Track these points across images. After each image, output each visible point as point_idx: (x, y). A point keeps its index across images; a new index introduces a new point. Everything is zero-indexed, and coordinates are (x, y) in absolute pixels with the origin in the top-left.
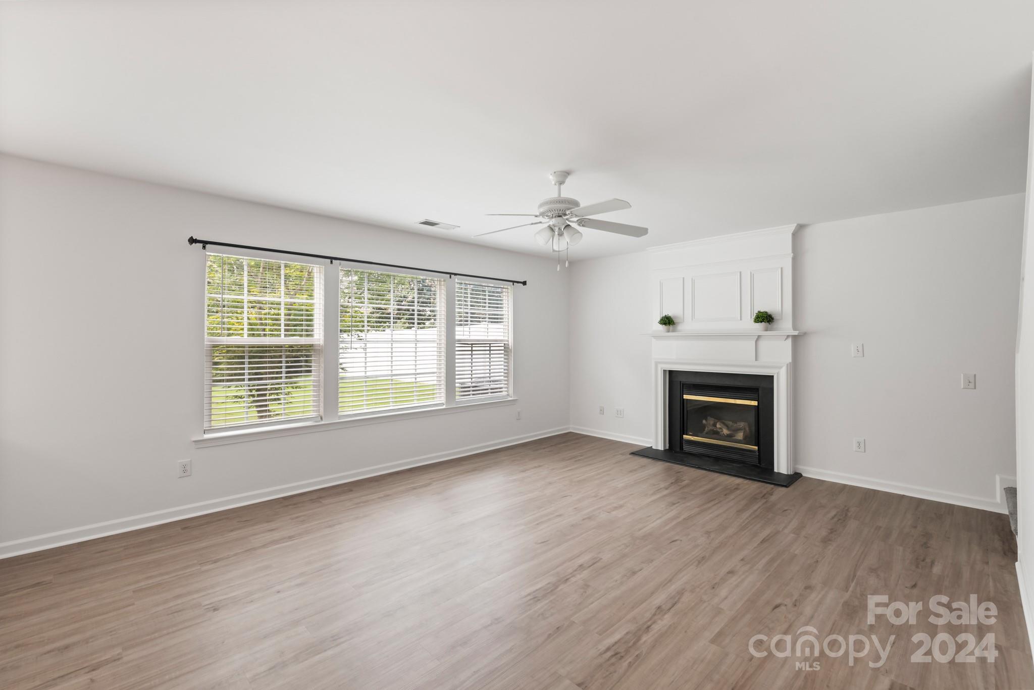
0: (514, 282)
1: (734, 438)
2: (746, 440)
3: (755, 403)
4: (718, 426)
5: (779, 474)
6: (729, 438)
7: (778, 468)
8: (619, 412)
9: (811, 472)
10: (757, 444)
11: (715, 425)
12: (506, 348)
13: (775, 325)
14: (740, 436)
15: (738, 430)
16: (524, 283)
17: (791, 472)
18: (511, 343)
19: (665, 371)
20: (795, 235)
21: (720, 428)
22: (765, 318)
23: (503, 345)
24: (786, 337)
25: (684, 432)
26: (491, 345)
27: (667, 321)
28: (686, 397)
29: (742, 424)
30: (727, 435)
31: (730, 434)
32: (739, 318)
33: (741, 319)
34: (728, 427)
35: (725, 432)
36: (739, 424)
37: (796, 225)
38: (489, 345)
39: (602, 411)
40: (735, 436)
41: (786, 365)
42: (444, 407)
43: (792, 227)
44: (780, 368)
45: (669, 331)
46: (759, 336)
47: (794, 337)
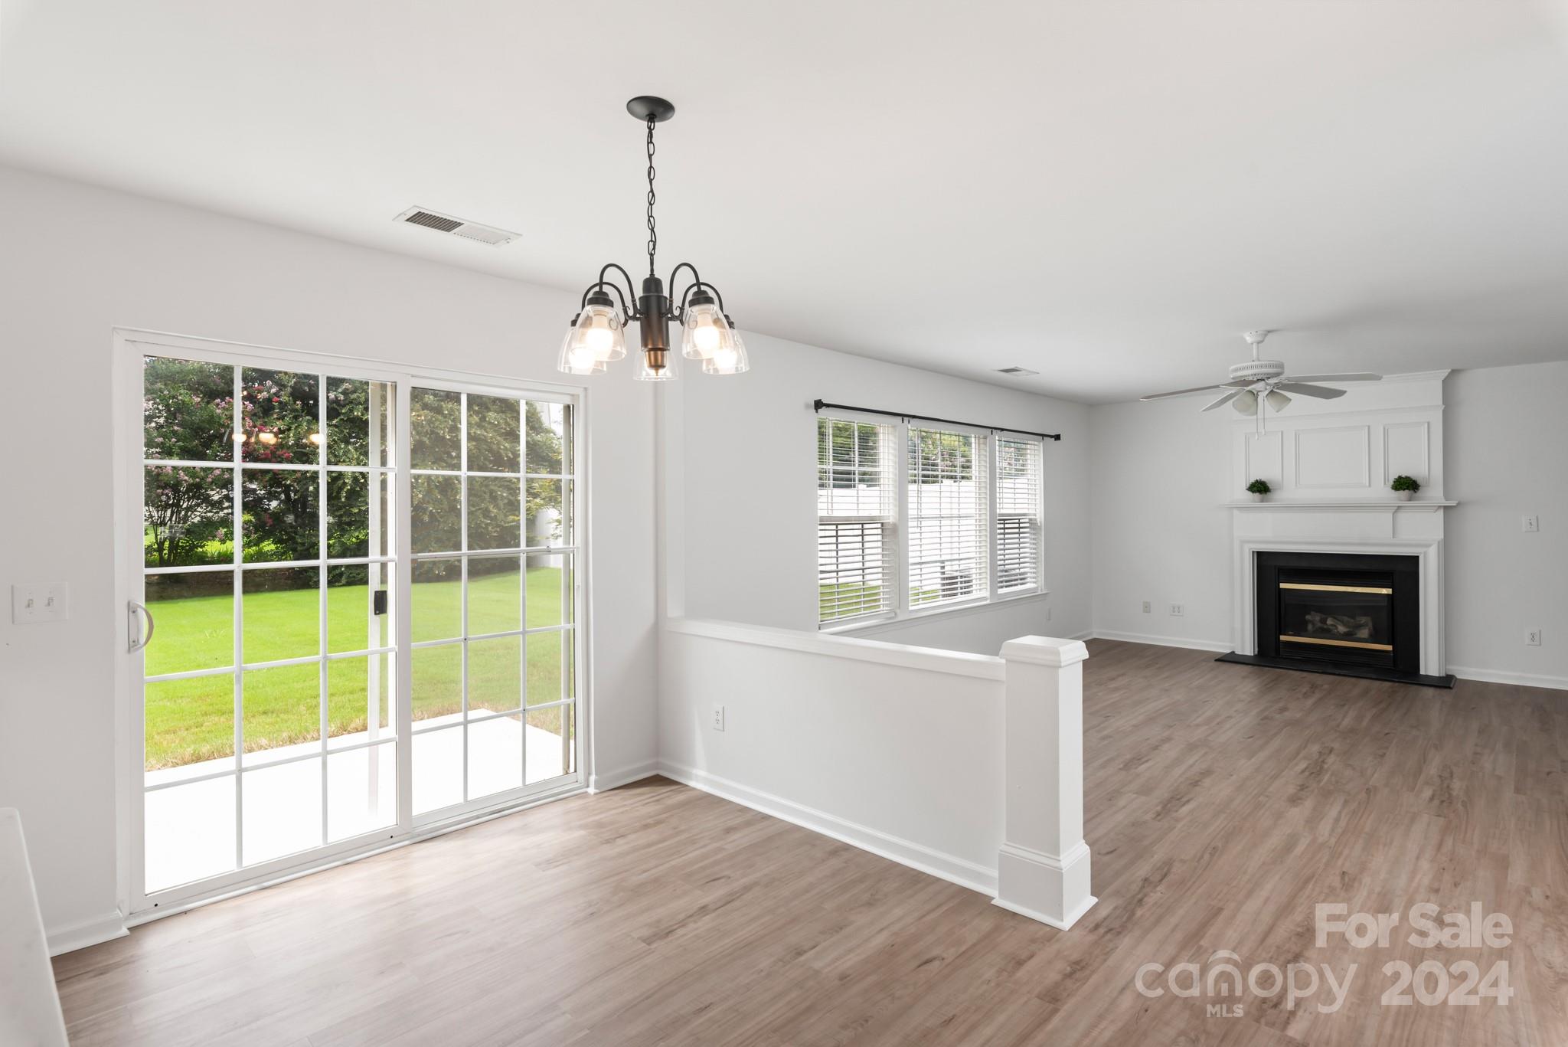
0: (1043, 435)
1: (1354, 636)
2: (1374, 639)
3: (1387, 591)
4: (1330, 622)
5: (1427, 676)
7: (1426, 670)
8: (1176, 609)
9: (1468, 672)
10: (1392, 643)
11: (1324, 621)
12: (1033, 523)
13: (1419, 493)
14: (1364, 633)
15: (1359, 626)
16: (1057, 437)
17: (1443, 674)
18: (1040, 517)
19: (1253, 552)
20: (1446, 383)
21: (1332, 625)
22: (1406, 485)
23: (1027, 520)
24: (1436, 508)
25: (1280, 632)
26: (1021, 521)
27: (1260, 488)
28: (1283, 586)
29: (1366, 620)
30: (1345, 633)
31: (1349, 632)
32: (1367, 484)
33: (1370, 485)
34: (1345, 624)
35: (1342, 629)
36: (1358, 619)
37: (1450, 370)
38: (1017, 521)
39: (1147, 608)
40: (1356, 634)
41: (1437, 543)
42: (988, 602)
43: (1445, 372)
44: (1429, 546)
45: (1262, 501)
46: (1399, 507)
47: (1446, 508)
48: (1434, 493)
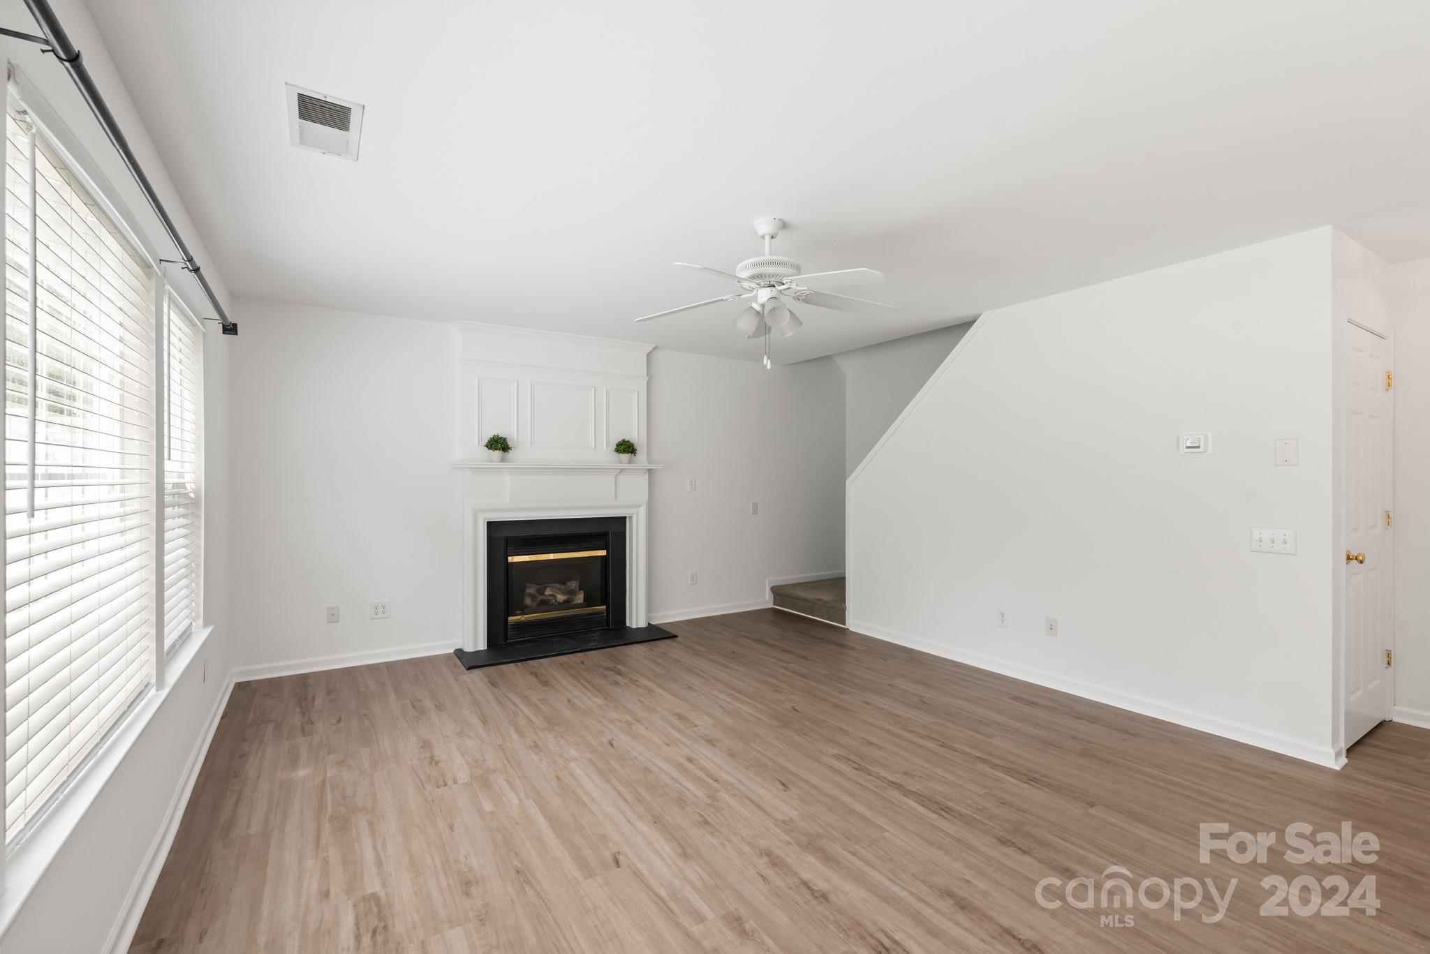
1: (573, 603)
2: (589, 602)
3: (603, 553)
4: (548, 592)
5: (638, 629)
6: (567, 604)
7: (631, 623)
8: (380, 610)
10: (605, 602)
11: (541, 592)
13: (636, 456)
14: (580, 598)
15: (572, 593)
17: (646, 624)
19: (487, 521)
21: (550, 595)
22: (626, 447)
24: (644, 471)
25: (509, 613)
27: (498, 444)
28: (510, 559)
29: (574, 584)
30: (563, 601)
31: (567, 599)
32: (593, 447)
33: (596, 449)
34: (564, 593)
35: (561, 598)
36: (569, 584)
37: (651, 347)
39: (333, 616)
40: (573, 601)
41: (641, 504)
44: (639, 506)
45: (503, 460)
46: (622, 469)
47: (649, 470)
48: (641, 456)
